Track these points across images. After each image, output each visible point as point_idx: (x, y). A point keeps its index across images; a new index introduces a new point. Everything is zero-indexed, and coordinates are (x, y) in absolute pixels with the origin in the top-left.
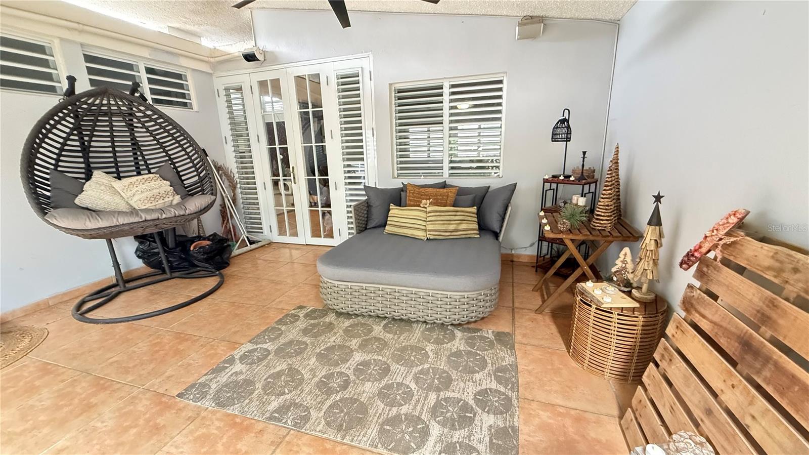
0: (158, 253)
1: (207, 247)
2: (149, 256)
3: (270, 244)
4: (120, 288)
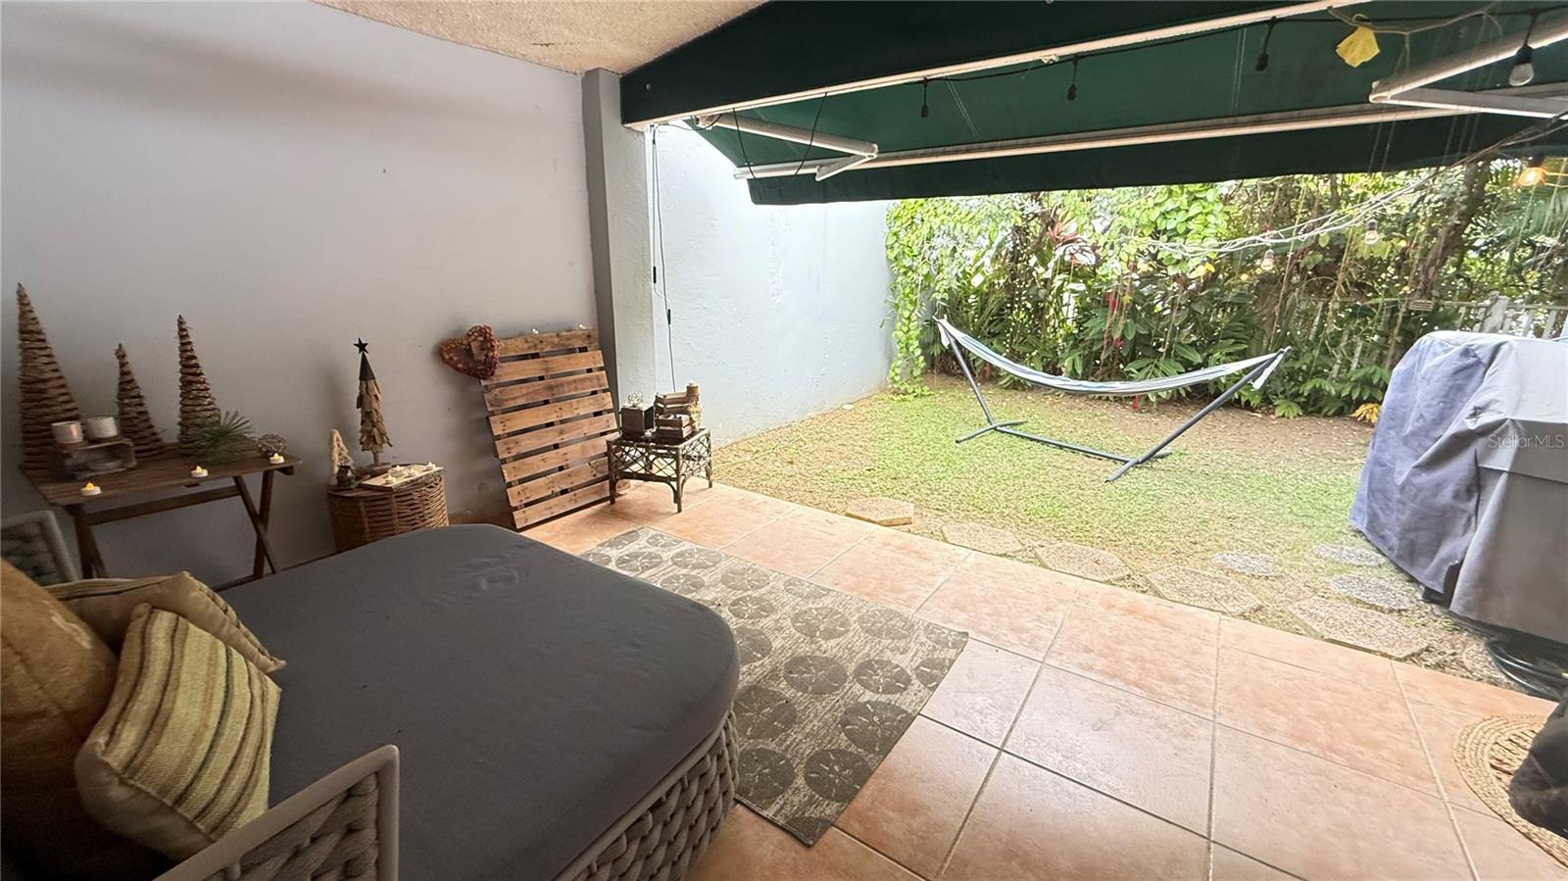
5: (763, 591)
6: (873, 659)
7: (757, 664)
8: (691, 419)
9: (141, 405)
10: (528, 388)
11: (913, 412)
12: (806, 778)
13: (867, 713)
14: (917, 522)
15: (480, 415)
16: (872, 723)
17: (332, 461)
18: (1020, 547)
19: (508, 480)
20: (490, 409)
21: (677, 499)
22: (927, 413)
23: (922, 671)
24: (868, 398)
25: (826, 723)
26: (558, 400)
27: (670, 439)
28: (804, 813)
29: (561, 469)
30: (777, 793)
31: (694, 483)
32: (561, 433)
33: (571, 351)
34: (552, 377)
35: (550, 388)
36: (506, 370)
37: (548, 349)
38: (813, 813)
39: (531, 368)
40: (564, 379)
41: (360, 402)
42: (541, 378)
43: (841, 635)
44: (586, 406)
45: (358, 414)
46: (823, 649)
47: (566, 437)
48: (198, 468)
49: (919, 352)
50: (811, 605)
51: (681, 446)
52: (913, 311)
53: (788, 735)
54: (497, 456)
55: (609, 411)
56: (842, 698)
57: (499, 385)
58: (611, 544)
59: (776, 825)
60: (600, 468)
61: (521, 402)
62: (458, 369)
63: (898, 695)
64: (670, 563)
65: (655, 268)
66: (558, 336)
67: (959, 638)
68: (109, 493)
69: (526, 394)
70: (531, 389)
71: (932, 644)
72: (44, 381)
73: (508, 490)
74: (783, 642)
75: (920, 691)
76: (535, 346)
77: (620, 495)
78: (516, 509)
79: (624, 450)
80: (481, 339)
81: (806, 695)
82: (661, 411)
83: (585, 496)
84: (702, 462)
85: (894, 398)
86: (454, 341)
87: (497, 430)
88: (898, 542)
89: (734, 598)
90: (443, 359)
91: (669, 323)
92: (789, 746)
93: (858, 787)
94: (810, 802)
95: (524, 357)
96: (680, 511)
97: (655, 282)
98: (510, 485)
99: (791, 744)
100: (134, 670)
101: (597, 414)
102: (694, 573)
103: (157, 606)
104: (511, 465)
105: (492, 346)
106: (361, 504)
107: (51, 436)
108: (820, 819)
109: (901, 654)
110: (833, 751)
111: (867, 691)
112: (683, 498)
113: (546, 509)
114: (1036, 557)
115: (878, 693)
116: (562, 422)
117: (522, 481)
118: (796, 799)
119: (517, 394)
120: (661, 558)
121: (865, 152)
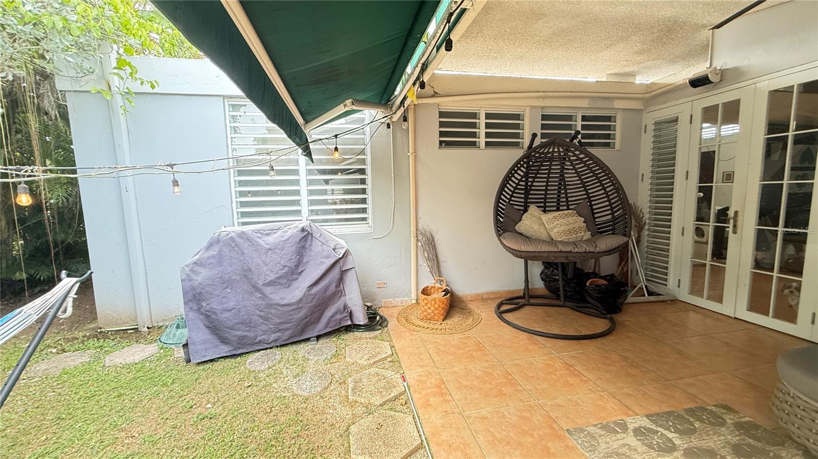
0: (558, 280)
1: (603, 286)
2: (550, 280)
3: (675, 301)
4: (526, 301)
6: (656, 451)
16: (674, 423)
25: (708, 435)
56: (692, 441)
63: (648, 426)
71: (600, 439)
92: (738, 436)
109: (630, 444)
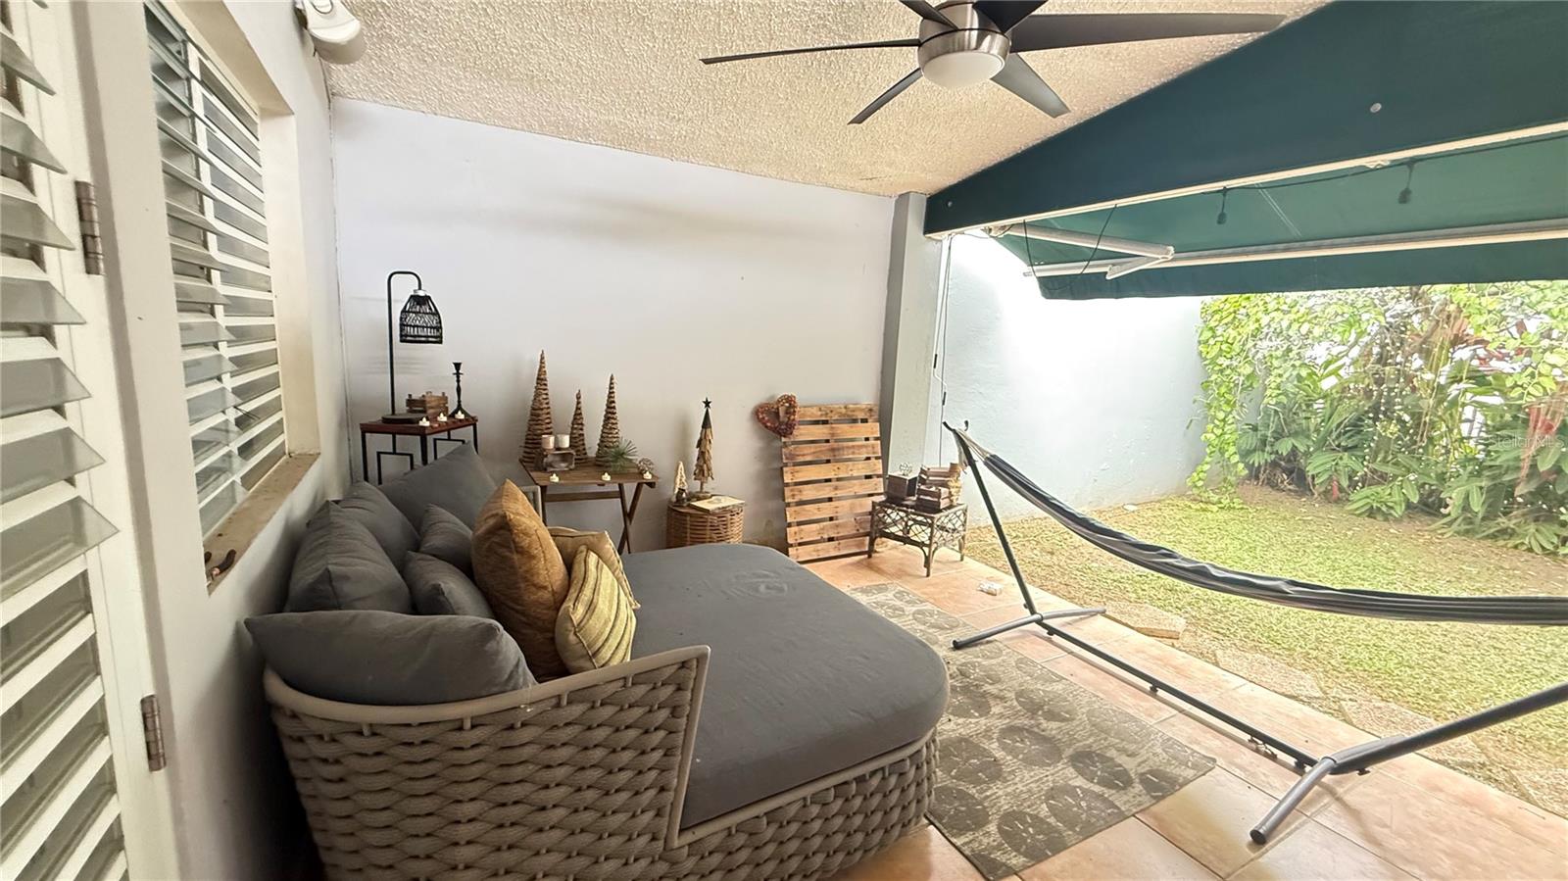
5: (994, 661)
6: (1094, 752)
7: (973, 721)
8: (950, 493)
9: (582, 429)
10: (816, 448)
11: (1213, 525)
12: (999, 828)
13: (1075, 796)
14: (1187, 639)
15: (776, 465)
16: (1079, 807)
17: (675, 484)
18: (1319, 694)
19: (789, 521)
20: (785, 461)
21: (927, 564)
22: (1233, 528)
23: (1148, 778)
24: (1159, 501)
25: (1029, 791)
26: (837, 461)
27: (929, 509)
28: (990, 854)
29: (831, 519)
30: (968, 829)
31: (943, 553)
32: (836, 488)
33: (855, 421)
34: (836, 441)
35: (833, 450)
36: (802, 432)
37: (836, 417)
38: (997, 855)
39: (820, 432)
40: (845, 444)
41: (699, 445)
42: (827, 441)
43: (1064, 720)
44: (859, 469)
45: (696, 452)
46: (1042, 727)
47: (839, 493)
48: (606, 474)
49: (1236, 458)
50: (1039, 686)
51: (937, 516)
52: (1230, 413)
53: (990, 788)
54: (784, 500)
55: (879, 476)
56: (1053, 775)
57: (794, 443)
58: (864, 591)
59: (961, 853)
60: (863, 525)
61: (808, 458)
62: (767, 427)
63: (1114, 791)
64: (911, 617)
65: (936, 356)
66: (846, 408)
67: (1204, 761)
68: (562, 482)
69: (814, 453)
70: (818, 449)
71: (1167, 757)
72: (542, 409)
73: (788, 529)
74: (1002, 710)
75: (1140, 796)
76: (827, 414)
77: (876, 552)
78: (791, 546)
79: (886, 512)
80: (787, 405)
81: (1015, 760)
82: (923, 482)
83: (847, 546)
84: (955, 535)
85: (1192, 506)
86: (767, 404)
87: (787, 479)
88: (1155, 652)
89: (964, 661)
90: (758, 418)
91: (943, 404)
92: (988, 797)
93: (1050, 854)
94: (999, 847)
95: (816, 422)
96: (928, 575)
97: (935, 366)
98: (790, 525)
99: (991, 796)
100: (582, 578)
101: (868, 477)
102: (931, 631)
103: (590, 548)
104: (793, 509)
105: (794, 411)
106: (688, 518)
107: (540, 444)
108: (1004, 864)
109: (1128, 756)
110: (1030, 815)
111: (1080, 777)
112: (933, 565)
113: (814, 551)
114: (1340, 710)
115: (1092, 782)
116: (838, 479)
117: (799, 524)
118: (985, 841)
119: (806, 452)
120: (903, 611)
121: (1158, 254)
